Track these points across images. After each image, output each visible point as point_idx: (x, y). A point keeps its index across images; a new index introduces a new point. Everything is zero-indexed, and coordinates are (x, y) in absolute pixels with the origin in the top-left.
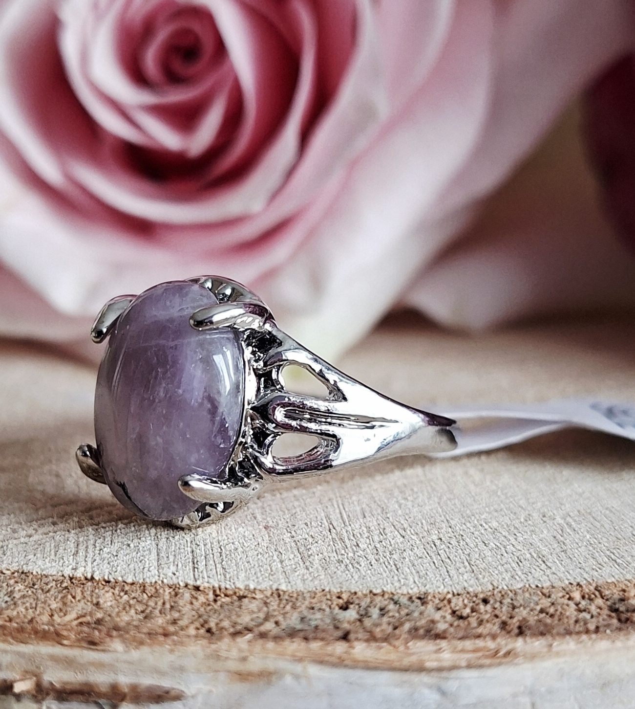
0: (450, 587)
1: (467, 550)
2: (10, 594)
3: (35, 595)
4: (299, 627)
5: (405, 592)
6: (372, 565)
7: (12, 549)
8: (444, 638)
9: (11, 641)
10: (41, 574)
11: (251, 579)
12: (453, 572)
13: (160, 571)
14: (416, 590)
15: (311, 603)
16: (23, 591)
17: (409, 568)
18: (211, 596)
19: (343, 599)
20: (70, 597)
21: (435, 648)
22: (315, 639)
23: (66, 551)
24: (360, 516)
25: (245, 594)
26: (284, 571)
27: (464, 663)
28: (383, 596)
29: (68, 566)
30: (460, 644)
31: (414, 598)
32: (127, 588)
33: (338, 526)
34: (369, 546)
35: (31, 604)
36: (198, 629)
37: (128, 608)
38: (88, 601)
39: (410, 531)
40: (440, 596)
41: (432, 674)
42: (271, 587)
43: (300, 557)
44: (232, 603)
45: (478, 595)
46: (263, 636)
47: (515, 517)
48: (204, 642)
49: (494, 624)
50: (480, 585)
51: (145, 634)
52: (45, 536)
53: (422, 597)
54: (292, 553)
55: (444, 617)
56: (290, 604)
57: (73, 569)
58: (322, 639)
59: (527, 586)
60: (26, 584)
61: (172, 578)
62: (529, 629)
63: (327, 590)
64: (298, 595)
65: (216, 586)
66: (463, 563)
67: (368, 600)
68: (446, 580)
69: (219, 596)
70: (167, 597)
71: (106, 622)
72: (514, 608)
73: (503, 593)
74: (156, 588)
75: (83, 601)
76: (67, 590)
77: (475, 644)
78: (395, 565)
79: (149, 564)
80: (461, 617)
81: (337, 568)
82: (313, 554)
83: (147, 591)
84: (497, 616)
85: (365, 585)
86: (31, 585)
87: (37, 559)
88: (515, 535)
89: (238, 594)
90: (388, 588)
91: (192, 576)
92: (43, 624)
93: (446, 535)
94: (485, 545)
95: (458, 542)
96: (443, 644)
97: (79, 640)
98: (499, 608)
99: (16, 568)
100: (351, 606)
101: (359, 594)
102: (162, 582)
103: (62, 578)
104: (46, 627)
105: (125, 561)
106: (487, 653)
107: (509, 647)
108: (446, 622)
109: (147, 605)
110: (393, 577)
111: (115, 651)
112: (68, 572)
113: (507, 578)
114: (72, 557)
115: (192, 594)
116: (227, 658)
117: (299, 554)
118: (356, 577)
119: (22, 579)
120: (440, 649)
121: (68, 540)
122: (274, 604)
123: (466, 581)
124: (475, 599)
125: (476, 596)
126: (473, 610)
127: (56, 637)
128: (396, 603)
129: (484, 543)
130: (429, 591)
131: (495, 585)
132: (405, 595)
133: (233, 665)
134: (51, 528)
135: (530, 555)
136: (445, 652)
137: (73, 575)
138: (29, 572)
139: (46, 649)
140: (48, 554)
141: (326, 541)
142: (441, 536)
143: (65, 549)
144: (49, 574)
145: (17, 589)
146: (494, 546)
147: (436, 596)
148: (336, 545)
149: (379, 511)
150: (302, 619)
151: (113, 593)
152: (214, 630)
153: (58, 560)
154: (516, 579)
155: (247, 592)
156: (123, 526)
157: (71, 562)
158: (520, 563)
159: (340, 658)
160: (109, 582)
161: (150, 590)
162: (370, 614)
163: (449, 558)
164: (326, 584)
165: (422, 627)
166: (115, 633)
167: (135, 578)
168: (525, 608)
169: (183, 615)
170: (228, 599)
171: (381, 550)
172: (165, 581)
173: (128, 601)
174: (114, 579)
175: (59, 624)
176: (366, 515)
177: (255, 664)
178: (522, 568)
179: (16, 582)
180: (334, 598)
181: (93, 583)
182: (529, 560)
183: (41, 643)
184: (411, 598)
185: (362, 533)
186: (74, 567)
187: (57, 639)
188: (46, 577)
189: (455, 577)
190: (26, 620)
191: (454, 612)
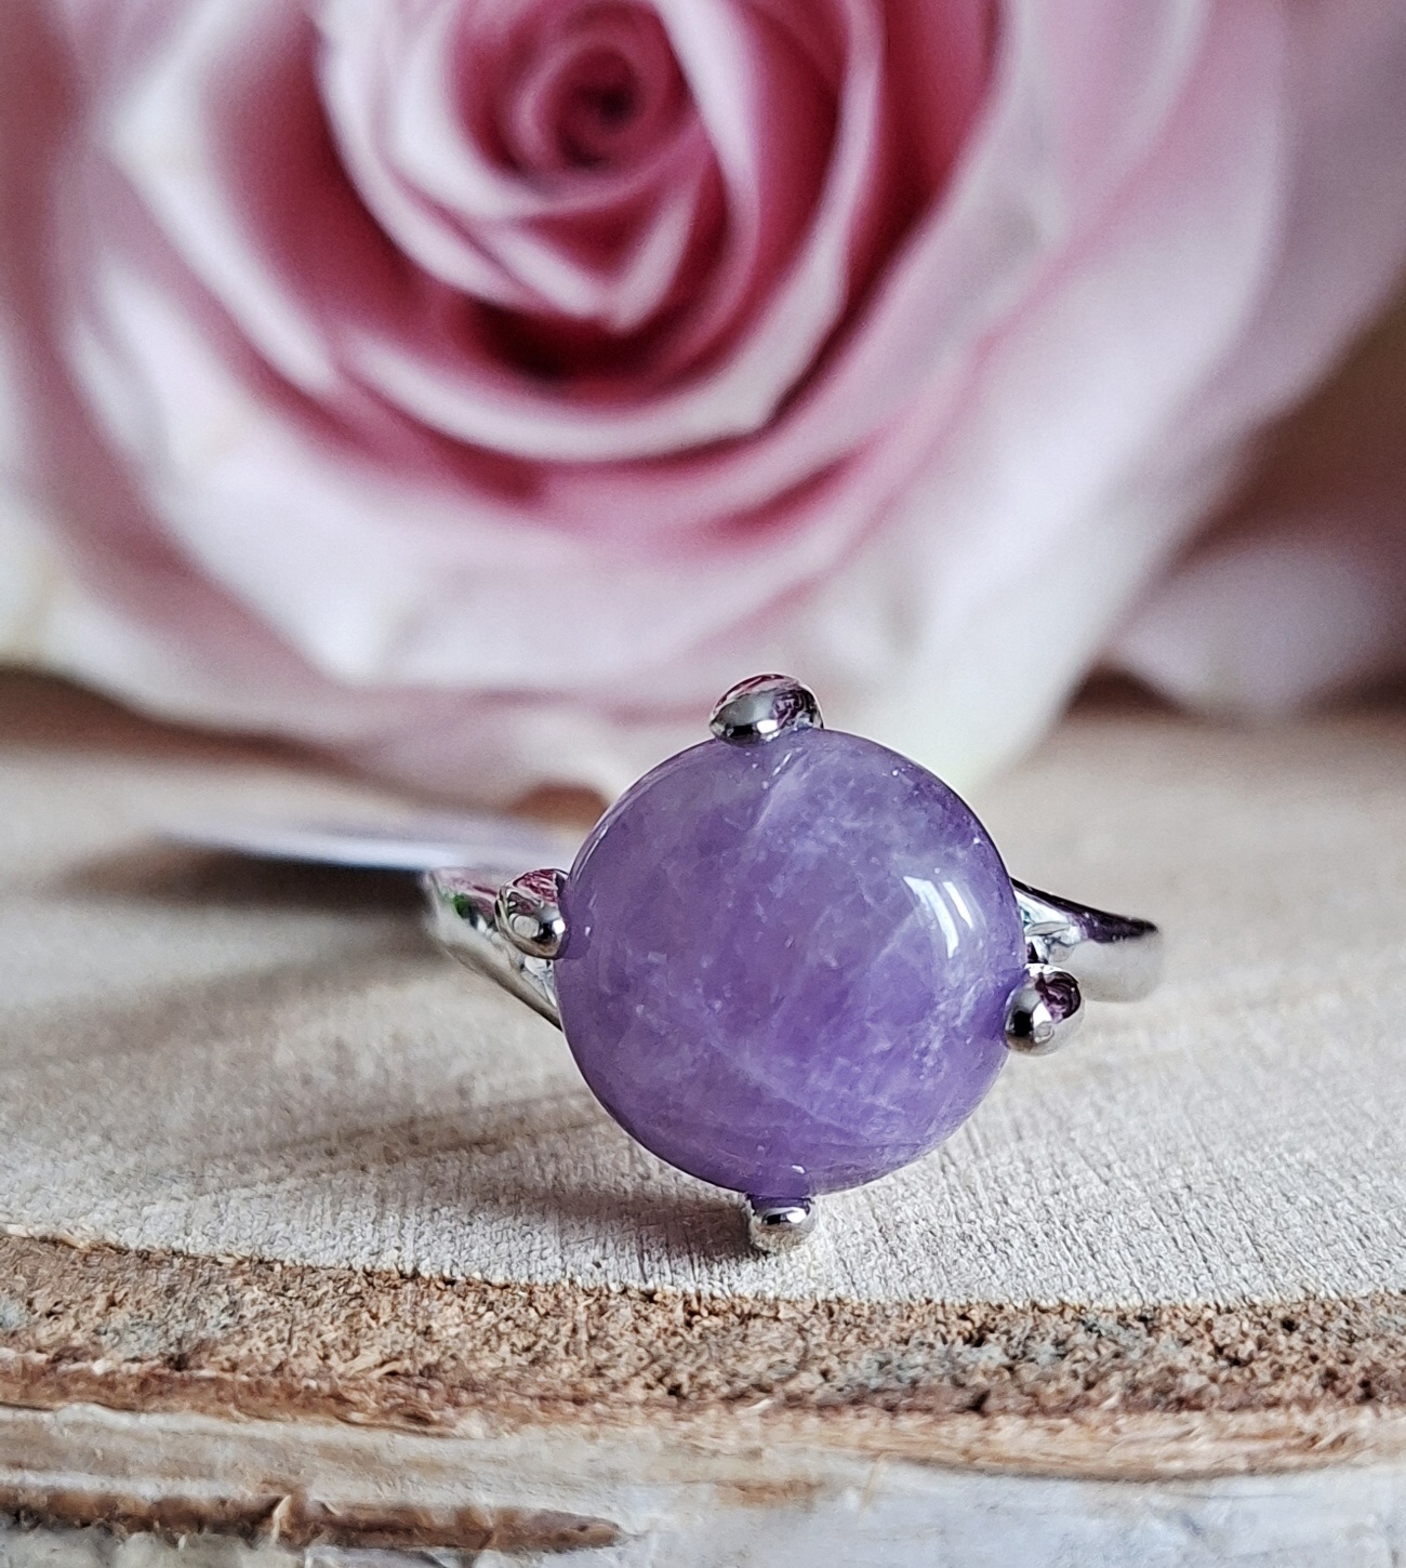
0: (1210, 1294)
1: (1249, 1212)
2: (234, 1307)
3: (289, 1311)
4: (874, 1383)
5: (1111, 1306)
6: (1036, 1246)
7: (237, 1209)
8: (1199, 1408)
9: (236, 1413)
10: (302, 1266)
11: (767, 1276)
12: (1217, 1261)
13: (566, 1258)
14: (1135, 1301)
15: (902, 1329)
16: (261, 1304)
17: (1119, 1252)
18: (679, 1315)
19: (973, 1322)
20: (365, 1316)
21: (1177, 1430)
22: (910, 1409)
23: (357, 1214)
24: (1011, 1136)
25: (754, 1311)
26: (841, 1259)
27: (1242, 1465)
28: (1061, 1313)
29: (362, 1248)
30: (1234, 1422)
31: (1130, 1318)
32: (492, 1296)
33: (961, 1158)
34: (1031, 1202)
35: (280, 1332)
36: (649, 1387)
37: (494, 1339)
38: (406, 1325)
39: (1121, 1168)
40: (1188, 1314)
41: (1171, 1487)
42: (812, 1294)
43: (876, 1228)
44: (724, 1328)
45: (1273, 1312)
46: (795, 1402)
47: (1352, 1138)
48: (664, 1416)
49: (1308, 1377)
50: (1277, 1290)
51: (532, 1398)
52: (310, 1180)
53: (1148, 1316)
54: (860, 1218)
55: (1199, 1362)
56: (856, 1331)
57: (373, 1254)
58: (928, 1410)
59: (1382, 1291)
60: (268, 1287)
61: (591, 1275)
62: (1387, 1388)
63: (937, 1300)
64: (873, 1313)
65: (691, 1291)
66: (1240, 1241)
67: (1030, 1323)
68: (1202, 1278)
69: (699, 1313)
70: (582, 1317)
71: (445, 1372)
72: (1352, 1339)
73: (1328, 1307)
74: (556, 1296)
75: (394, 1325)
76: (359, 1301)
77: (1266, 1421)
78: (1088, 1244)
79: (542, 1243)
80: (1235, 1362)
81: (959, 1251)
82: (907, 1221)
83: (534, 1304)
84: (1314, 1359)
85: (1021, 1289)
86: (280, 1290)
87: (293, 1231)
88: (1354, 1177)
89: (738, 1311)
90: (1074, 1297)
91: (638, 1270)
92: (305, 1376)
93: (1201, 1179)
94: (1288, 1200)
95: (1227, 1193)
96: (1196, 1419)
97: (386, 1413)
98: (1320, 1341)
99: (247, 1253)
100: (991, 1337)
101: (1009, 1309)
102: (572, 1282)
103: (351, 1274)
104: (313, 1384)
105: (488, 1235)
106: (1294, 1442)
107: (1343, 1428)
108: (1202, 1372)
109: (538, 1336)
110: (1083, 1273)
111: (467, 1437)
112: (361, 1261)
113: (1336, 1274)
114: (370, 1226)
115: (638, 1312)
116: (715, 1453)
117: (874, 1220)
118: (1002, 1271)
119: (259, 1276)
120: (1189, 1432)
121: (361, 1188)
122: (819, 1332)
123: (1246, 1281)
124: (1265, 1320)
125: (1269, 1315)
126: (1260, 1344)
127: (337, 1403)
128: (1090, 1330)
129: (1285, 1195)
130: (1165, 1303)
131: (1310, 1288)
132: (1111, 1312)
133: (729, 1468)
134: (325, 1163)
135: (1387, 1224)
136: (1200, 1439)
137: (373, 1267)
138: (275, 1260)
139: (314, 1431)
140: (318, 1219)
141: (934, 1191)
142: (1191, 1180)
143: (356, 1210)
144: (320, 1265)
145: (248, 1297)
146: (1308, 1203)
147: (1180, 1314)
148: (957, 1200)
149: (1053, 1125)
150: (881, 1365)
151: (462, 1308)
152: (685, 1390)
153: (339, 1233)
154: (1356, 1276)
155: (759, 1305)
156: (483, 1157)
157: (369, 1238)
158: (1366, 1242)
159: (965, 1452)
160: (452, 1282)
161: (545, 1301)
162: (1033, 1356)
163: (1208, 1229)
164: (935, 1287)
165: (1150, 1384)
166: (464, 1397)
167: (511, 1274)
168: (1376, 1340)
169: (620, 1356)
170: (717, 1321)
171: (1057, 1210)
172: (579, 1280)
173: (495, 1326)
174: (463, 1275)
175: (341, 1377)
176: (1024, 1133)
177: (778, 1466)
178: (1371, 1252)
179: (247, 1283)
180: (953, 1318)
181: (417, 1284)
182: (1384, 1234)
183: (300, 1418)
184: (1123, 1318)
185: (1014, 1174)
186: (376, 1250)
187: (340, 1410)
188: (314, 1271)
189: (1222, 1271)
190: (269, 1368)
191: (1219, 1350)
